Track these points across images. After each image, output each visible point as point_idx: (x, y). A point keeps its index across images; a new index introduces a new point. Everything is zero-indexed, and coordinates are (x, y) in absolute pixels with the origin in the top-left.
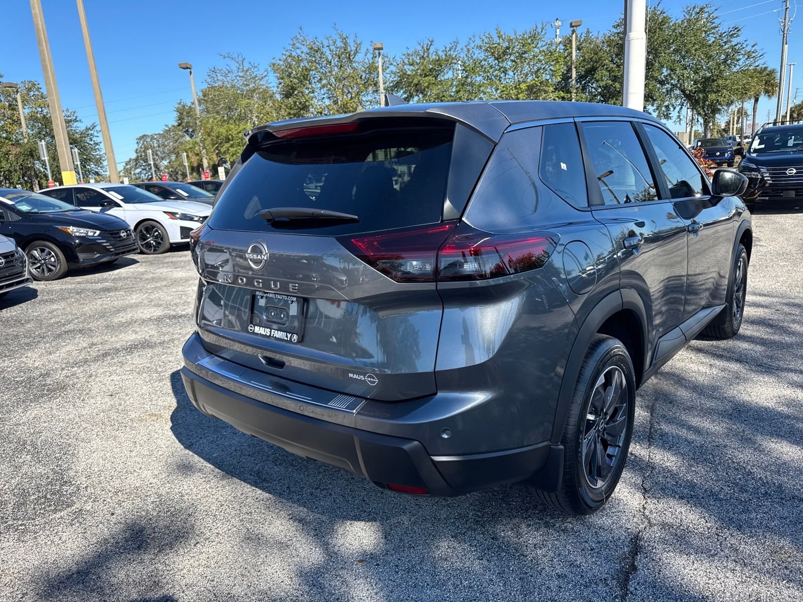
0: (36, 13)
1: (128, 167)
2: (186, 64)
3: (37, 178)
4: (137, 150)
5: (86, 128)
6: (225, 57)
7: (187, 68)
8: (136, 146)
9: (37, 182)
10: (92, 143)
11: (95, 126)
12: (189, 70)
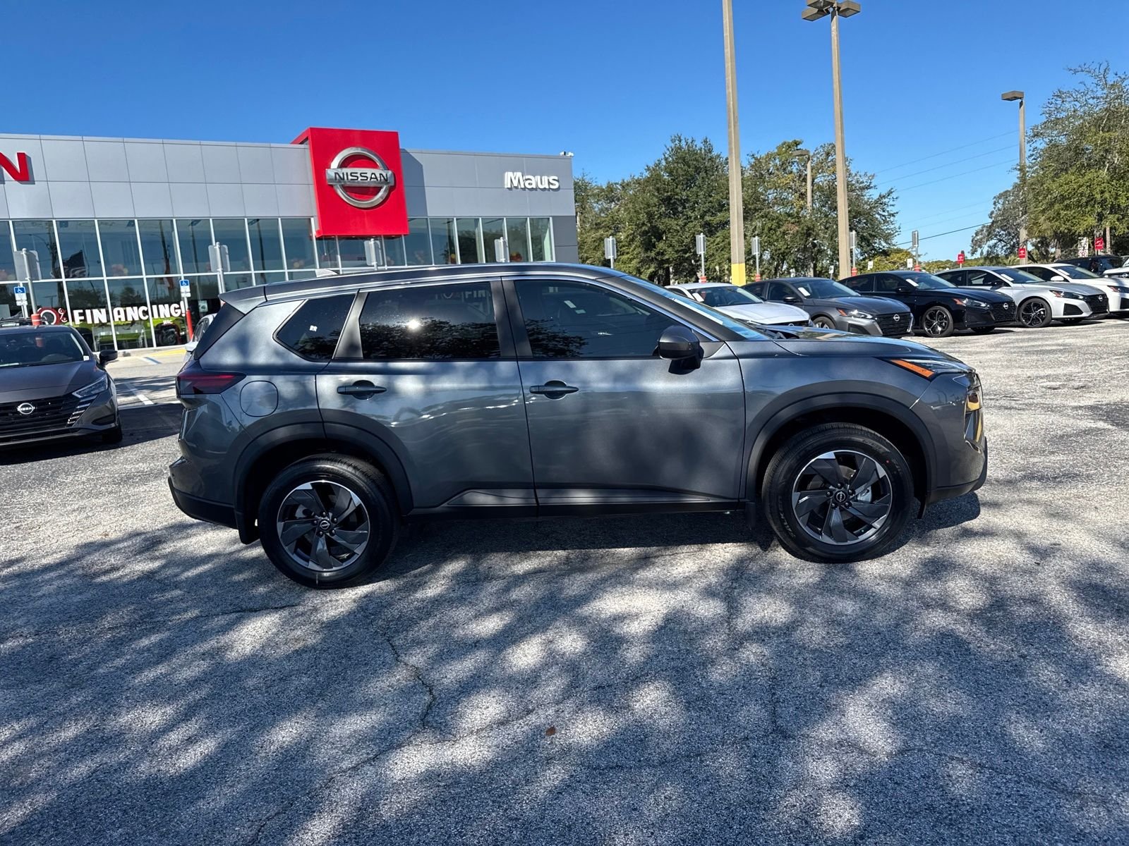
0: (729, 93)
1: (978, 237)
2: (1014, 92)
3: (812, 261)
4: (992, 213)
5: (880, 196)
6: (1076, 72)
7: (1016, 98)
8: (991, 208)
9: (812, 265)
10: (886, 214)
11: (892, 193)
12: (1020, 100)
